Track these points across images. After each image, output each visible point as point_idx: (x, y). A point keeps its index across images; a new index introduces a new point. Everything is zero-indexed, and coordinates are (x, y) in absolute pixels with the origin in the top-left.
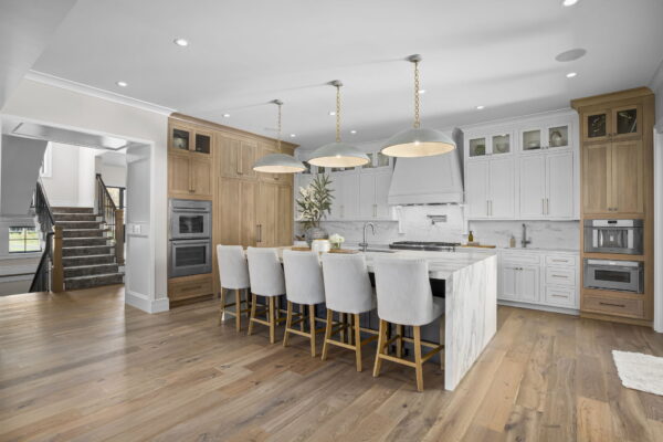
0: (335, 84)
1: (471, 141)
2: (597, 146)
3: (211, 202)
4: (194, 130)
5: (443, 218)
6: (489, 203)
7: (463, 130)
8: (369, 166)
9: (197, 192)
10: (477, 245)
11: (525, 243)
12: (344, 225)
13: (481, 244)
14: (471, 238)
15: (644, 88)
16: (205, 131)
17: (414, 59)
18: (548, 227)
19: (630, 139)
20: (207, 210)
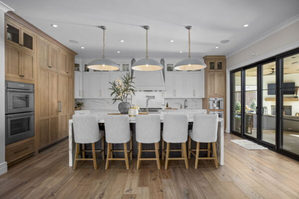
0: (146, 28)
1: (168, 65)
2: (212, 73)
3: (33, 85)
4: (23, 30)
5: (154, 97)
6: (175, 91)
7: (165, 60)
8: (118, 70)
9: (25, 77)
10: (171, 108)
11: (186, 107)
12: (100, 101)
13: (172, 108)
14: (167, 106)
15: (224, 56)
16: (30, 33)
17: (188, 28)
18: (193, 101)
19: (221, 72)
20: (31, 90)
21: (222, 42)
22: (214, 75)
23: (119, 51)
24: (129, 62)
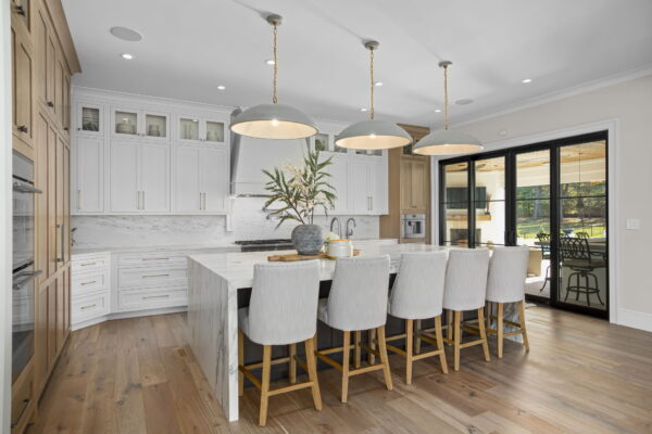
3: (33, 165)
11: (348, 235)
21: (457, 102)
22: (410, 166)
23: (223, 85)
24: (224, 116)
